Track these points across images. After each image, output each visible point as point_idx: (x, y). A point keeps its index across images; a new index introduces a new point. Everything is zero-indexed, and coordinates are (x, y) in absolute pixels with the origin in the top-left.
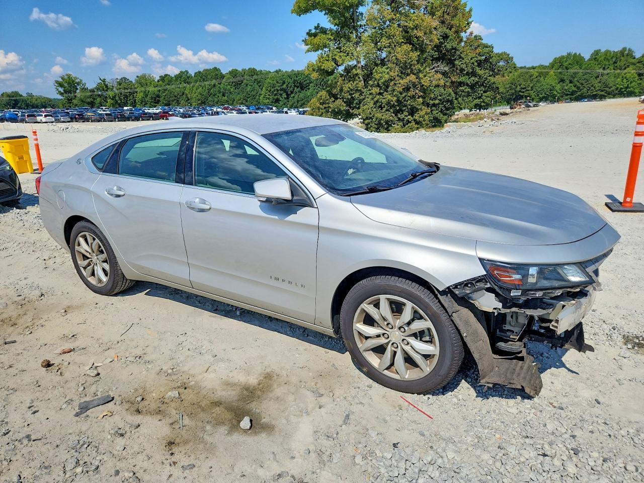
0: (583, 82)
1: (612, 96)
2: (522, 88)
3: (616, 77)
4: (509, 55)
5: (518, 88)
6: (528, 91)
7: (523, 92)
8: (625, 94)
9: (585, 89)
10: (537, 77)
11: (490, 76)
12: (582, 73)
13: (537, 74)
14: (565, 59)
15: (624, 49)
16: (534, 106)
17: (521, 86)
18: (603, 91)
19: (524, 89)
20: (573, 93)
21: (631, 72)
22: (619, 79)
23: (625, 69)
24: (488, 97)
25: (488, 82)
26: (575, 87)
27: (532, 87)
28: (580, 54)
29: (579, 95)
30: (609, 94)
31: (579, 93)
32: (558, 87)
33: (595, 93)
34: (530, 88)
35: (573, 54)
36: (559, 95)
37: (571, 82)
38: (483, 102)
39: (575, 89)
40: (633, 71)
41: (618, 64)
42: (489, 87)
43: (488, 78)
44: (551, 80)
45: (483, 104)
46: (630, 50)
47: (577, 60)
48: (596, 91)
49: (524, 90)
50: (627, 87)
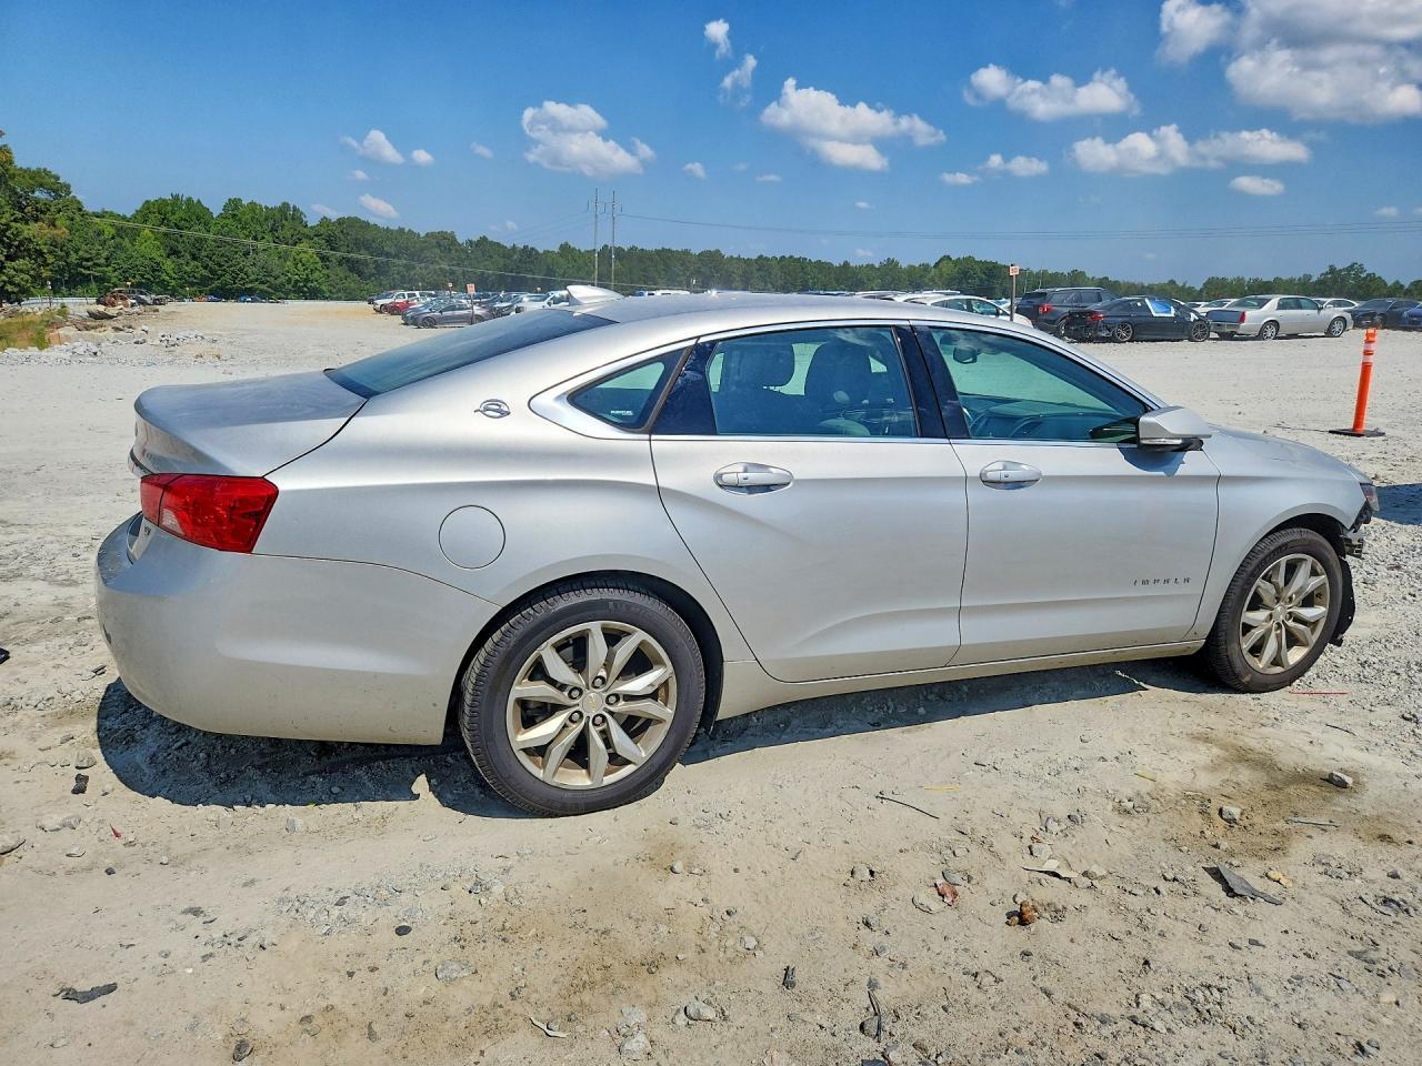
0: (222, 260)
1: (283, 295)
2: (83, 259)
3: (283, 257)
4: (58, 178)
5: (73, 258)
6: (99, 265)
7: (88, 268)
8: (305, 292)
9: (228, 276)
10: (113, 238)
11: (15, 220)
12: (214, 241)
13: (113, 231)
14: (169, 208)
15: (286, 205)
16: (155, 303)
17: (80, 253)
18: (263, 283)
19: (87, 260)
20: (204, 281)
21: (307, 251)
22: (288, 263)
23: (295, 244)
24: (22, 271)
25: (17, 235)
26: (205, 268)
27: (107, 259)
28: (199, 201)
29: (218, 287)
30: (276, 290)
31: (217, 283)
32: (169, 265)
33: (250, 285)
34: (102, 261)
35: (184, 198)
36: (173, 283)
37: (194, 258)
38: (11, 283)
39: (205, 273)
40: (311, 251)
41: (280, 233)
42: (17, 247)
43: (13, 224)
44: (148, 246)
45: (9, 288)
46: (295, 209)
47: (195, 213)
48: (251, 282)
49: (89, 264)
50: (307, 280)
